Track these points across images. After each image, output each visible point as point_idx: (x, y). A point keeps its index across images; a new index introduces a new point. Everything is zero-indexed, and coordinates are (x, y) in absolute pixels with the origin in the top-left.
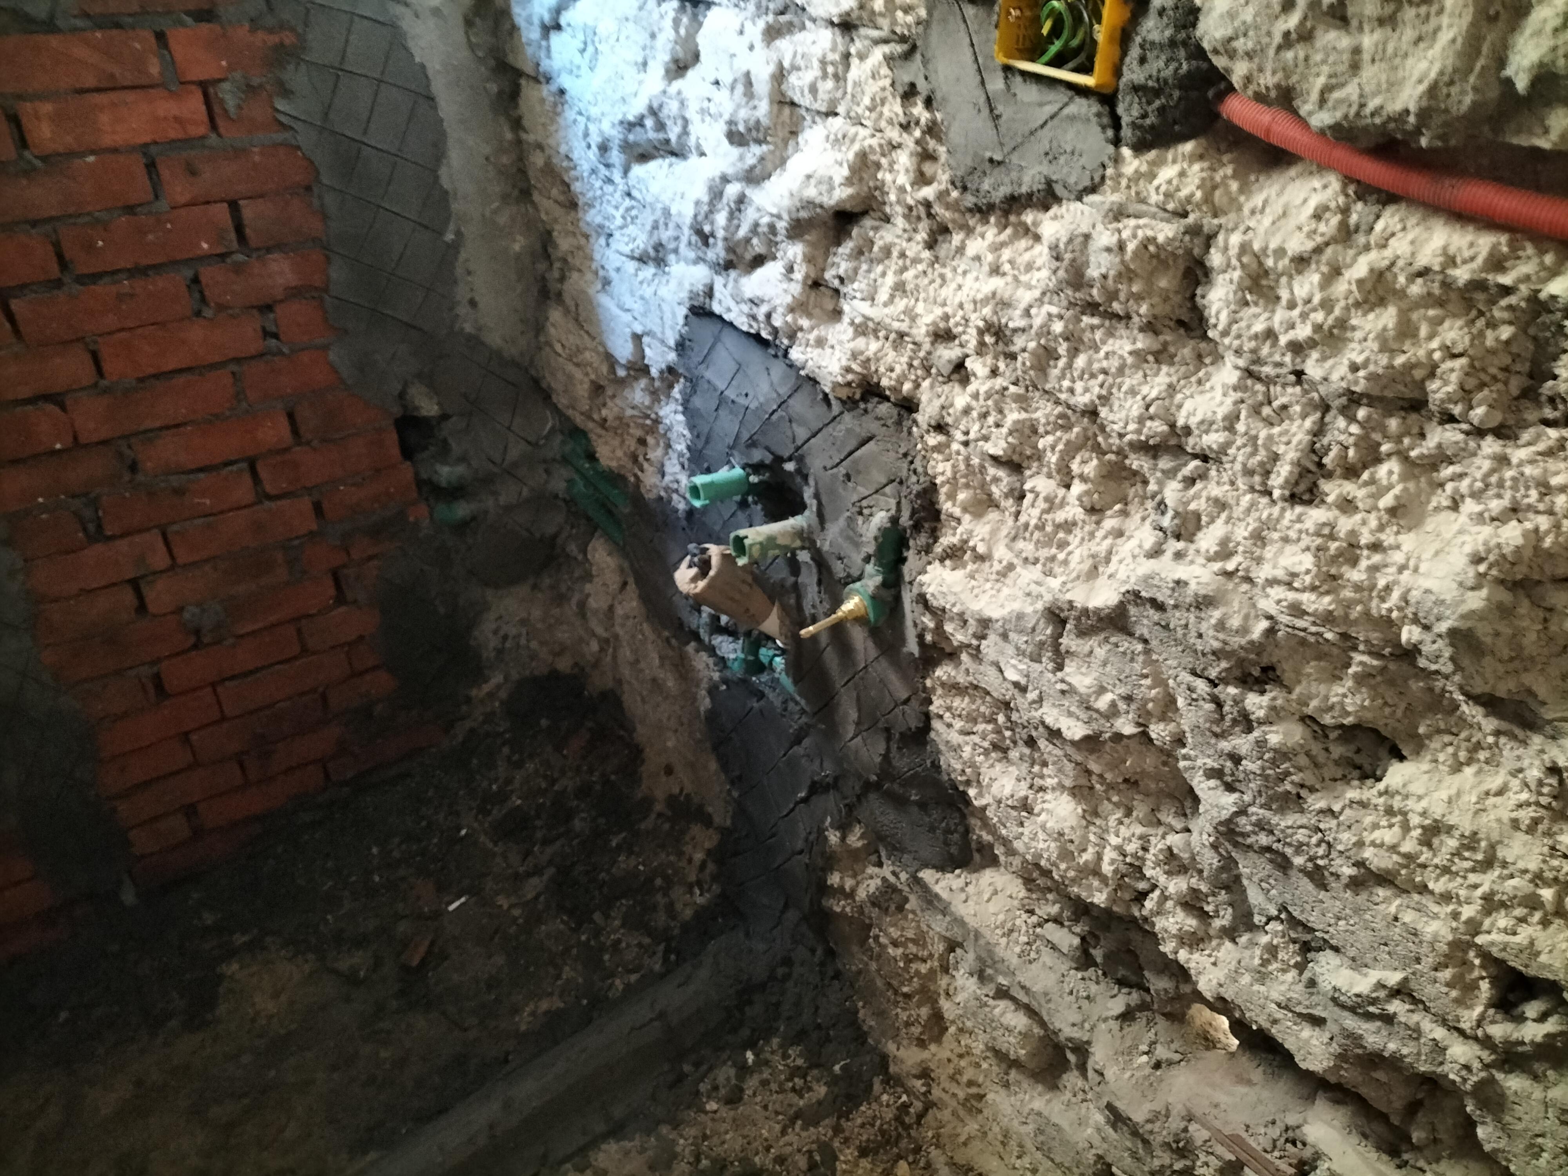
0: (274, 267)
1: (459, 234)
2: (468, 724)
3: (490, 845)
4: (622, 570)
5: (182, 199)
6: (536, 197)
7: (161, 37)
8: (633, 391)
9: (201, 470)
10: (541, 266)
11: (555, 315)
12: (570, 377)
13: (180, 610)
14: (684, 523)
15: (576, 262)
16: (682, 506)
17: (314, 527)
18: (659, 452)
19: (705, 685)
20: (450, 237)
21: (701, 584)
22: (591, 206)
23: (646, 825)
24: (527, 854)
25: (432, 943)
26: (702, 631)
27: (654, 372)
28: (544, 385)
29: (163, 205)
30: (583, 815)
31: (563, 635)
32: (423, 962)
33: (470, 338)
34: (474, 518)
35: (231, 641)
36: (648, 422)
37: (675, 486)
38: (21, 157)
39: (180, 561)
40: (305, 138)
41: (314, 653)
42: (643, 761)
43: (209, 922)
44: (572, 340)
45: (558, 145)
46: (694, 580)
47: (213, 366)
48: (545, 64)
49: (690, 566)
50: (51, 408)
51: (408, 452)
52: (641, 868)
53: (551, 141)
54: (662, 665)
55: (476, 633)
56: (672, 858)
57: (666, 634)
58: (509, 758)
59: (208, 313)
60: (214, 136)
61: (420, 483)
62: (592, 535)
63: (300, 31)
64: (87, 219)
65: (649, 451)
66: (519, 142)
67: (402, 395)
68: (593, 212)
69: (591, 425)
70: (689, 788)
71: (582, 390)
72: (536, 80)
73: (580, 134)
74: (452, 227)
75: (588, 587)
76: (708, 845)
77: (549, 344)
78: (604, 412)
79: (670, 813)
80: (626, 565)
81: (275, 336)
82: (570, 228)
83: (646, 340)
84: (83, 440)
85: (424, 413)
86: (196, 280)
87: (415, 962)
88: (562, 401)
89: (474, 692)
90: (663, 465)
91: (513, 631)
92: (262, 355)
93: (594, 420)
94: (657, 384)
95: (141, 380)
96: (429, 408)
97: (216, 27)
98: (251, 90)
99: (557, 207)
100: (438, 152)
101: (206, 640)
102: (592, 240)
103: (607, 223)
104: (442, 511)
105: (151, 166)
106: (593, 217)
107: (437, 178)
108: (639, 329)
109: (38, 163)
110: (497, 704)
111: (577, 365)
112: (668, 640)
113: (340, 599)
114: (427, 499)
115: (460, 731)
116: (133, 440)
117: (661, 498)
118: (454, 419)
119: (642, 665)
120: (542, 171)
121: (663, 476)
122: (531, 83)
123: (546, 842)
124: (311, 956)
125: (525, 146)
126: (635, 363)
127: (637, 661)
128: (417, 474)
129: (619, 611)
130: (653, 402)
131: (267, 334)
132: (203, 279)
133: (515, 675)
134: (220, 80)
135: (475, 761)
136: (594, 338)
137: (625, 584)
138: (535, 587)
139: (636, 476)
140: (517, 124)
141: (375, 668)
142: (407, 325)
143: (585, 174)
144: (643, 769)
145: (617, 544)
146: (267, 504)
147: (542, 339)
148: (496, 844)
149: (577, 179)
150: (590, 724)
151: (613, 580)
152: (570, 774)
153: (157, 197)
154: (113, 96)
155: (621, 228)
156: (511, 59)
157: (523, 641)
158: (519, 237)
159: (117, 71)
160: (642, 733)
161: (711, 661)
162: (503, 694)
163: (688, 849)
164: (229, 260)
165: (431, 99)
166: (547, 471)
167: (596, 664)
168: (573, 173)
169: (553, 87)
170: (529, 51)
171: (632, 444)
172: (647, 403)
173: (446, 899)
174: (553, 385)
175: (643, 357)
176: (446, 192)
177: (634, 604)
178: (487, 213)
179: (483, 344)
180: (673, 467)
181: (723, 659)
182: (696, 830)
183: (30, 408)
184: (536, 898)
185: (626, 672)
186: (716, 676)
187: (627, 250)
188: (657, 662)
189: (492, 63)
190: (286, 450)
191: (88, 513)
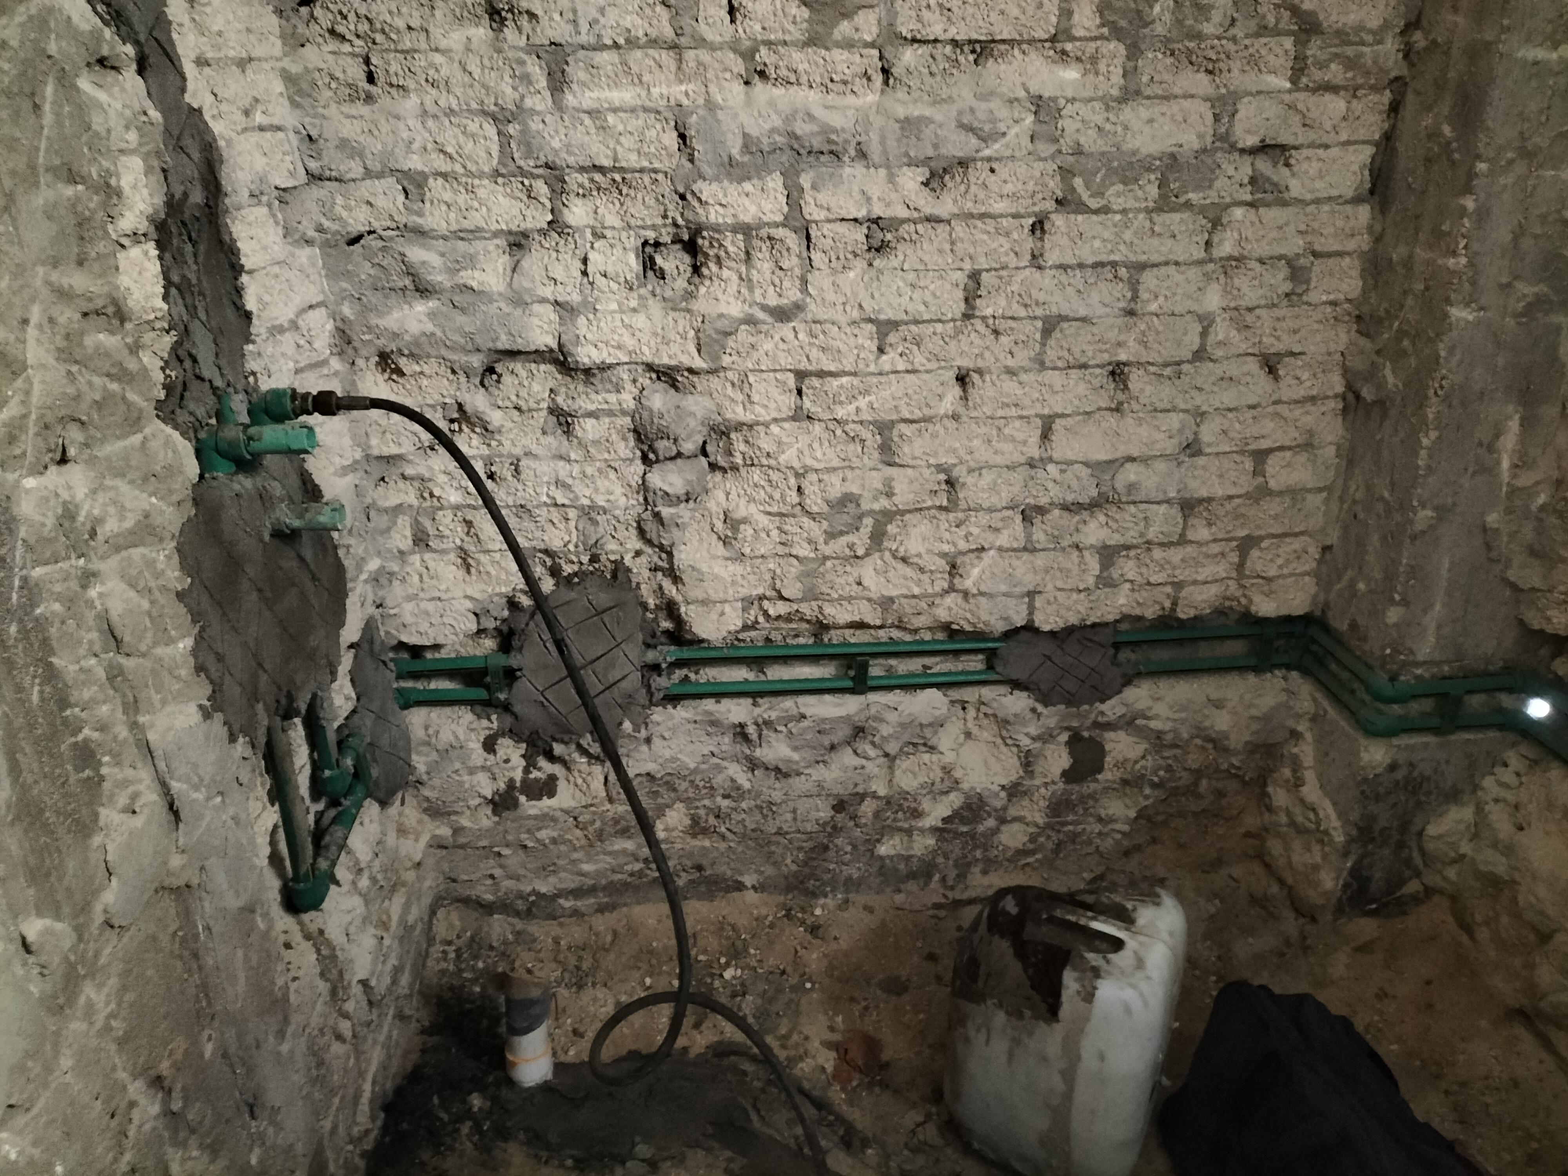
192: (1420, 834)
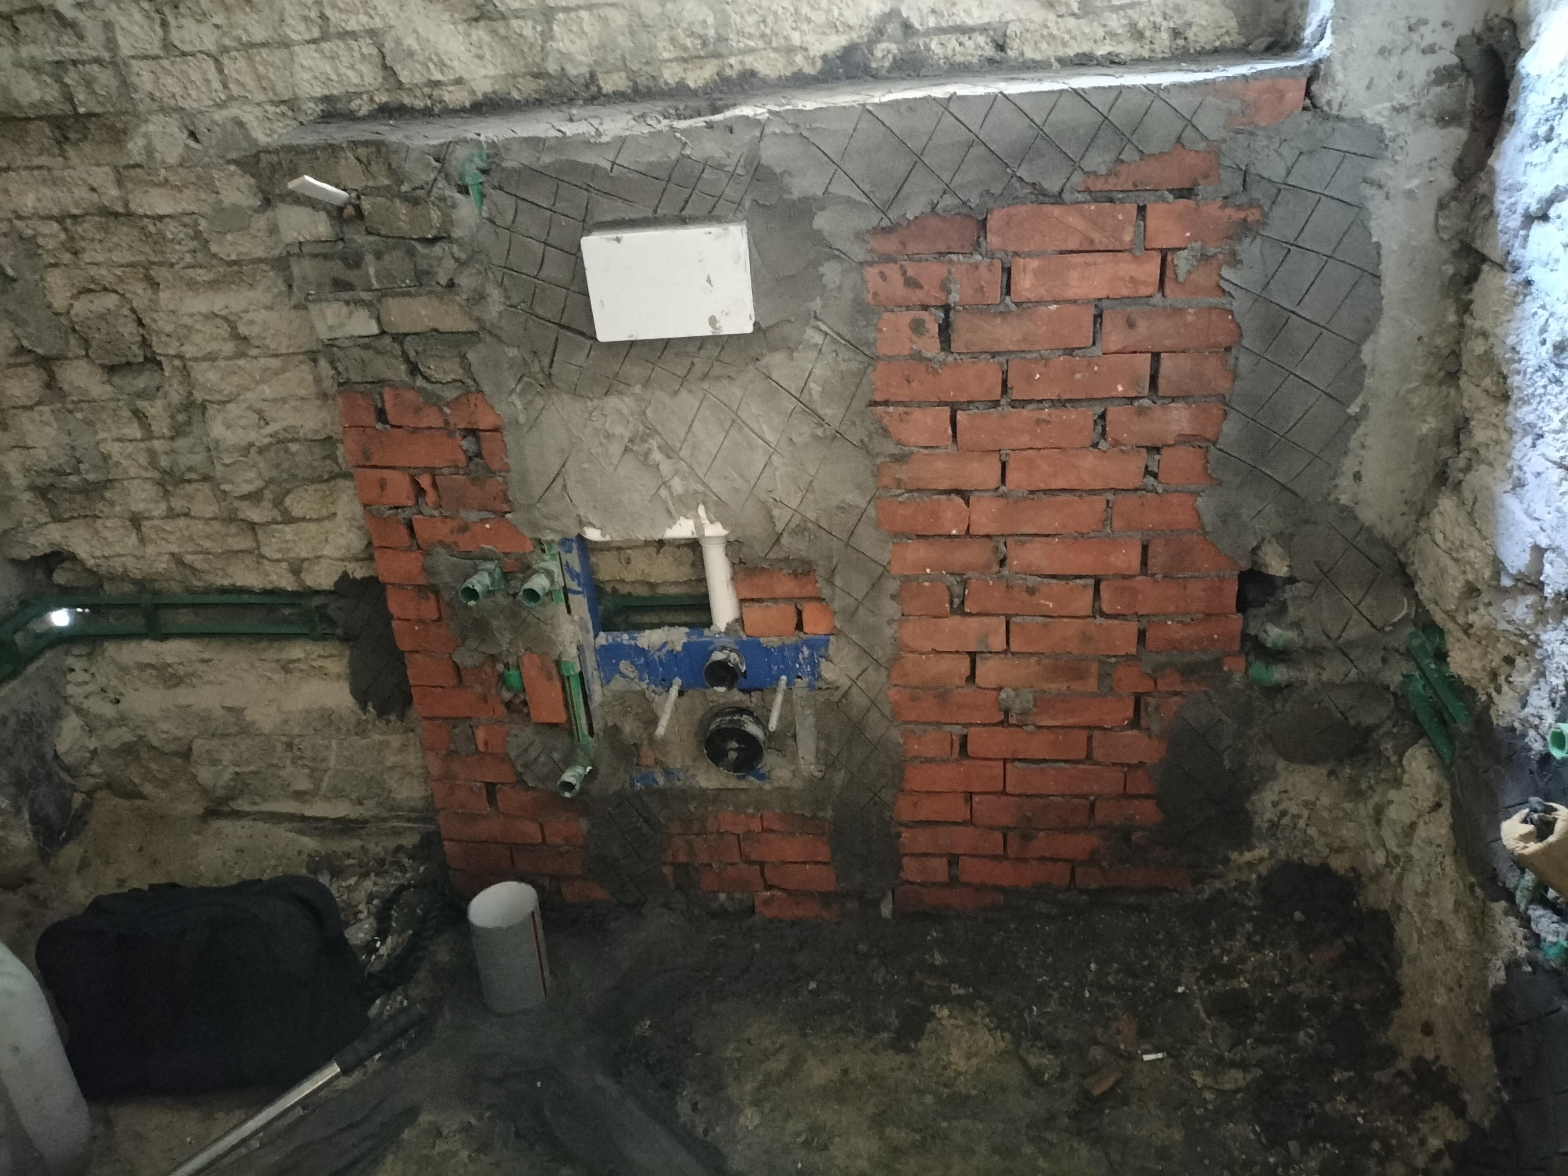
0: (1174, 414)
1: (1364, 407)
2: (1218, 884)
3: (1203, 1015)
4: (1439, 789)
5: (1114, 348)
6: (1464, 382)
7: (1142, 210)
8: (1516, 606)
9: (1053, 577)
10: (1446, 452)
11: (1446, 503)
12: (1443, 572)
13: (1000, 689)
14: (1534, 766)
15: (1490, 454)
16: (1537, 746)
17: (1133, 651)
18: (1528, 678)
19: (1504, 954)
20: (1353, 409)
21: (1533, 847)
22: (1527, 402)
23: (1382, 1076)
24: (1237, 1042)
25: (1117, 1083)
26: (1518, 895)
27: (1548, 591)
28: (1410, 571)
29: (1097, 351)
30: (1311, 1031)
31: (1348, 831)
32: (1104, 1096)
33: (1344, 509)
34: (1289, 685)
35: (1031, 728)
36: (1524, 642)
37: (1536, 721)
38: (1003, 300)
39: (1014, 648)
40: (1239, 304)
41: (1097, 763)
42: (1399, 1005)
43: (937, 963)
44: (1460, 533)
45: (1507, 335)
46: (1525, 838)
47: (1092, 492)
48: (1517, 253)
49: (1525, 821)
50: (958, 500)
51: (1243, 605)
52: (1360, 1119)
53: (1499, 331)
54: (1456, 911)
55: (1254, 798)
56: (1401, 1128)
57: (1473, 879)
58: (1249, 938)
59: (1103, 445)
60: (1159, 296)
61: (1245, 637)
62: (1415, 741)
63: (1266, 209)
64: (1035, 355)
65: (1515, 674)
66: (1462, 325)
67: (1254, 551)
68: (1526, 409)
69: (1450, 626)
70: (1447, 1060)
71: (1454, 587)
72: (1502, 267)
73: (1537, 328)
74: (1359, 401)
75: (1392, 794)
76: (1450, 1135)
77: (1427, 530)
78: (1472, 618)
79: (1414, 1077)
80: (1446, 786)
81: (1155, 476)
82: (1494, 420)
83: (1549, 555)
84: (973, 531)
85: (1271, 572)
86: (1103, 416)
87: (1097, 1092)
88: (1425, 592)
89: (1234, 855)
90: (1527, 693)
91: (1294, 809)
92: (1136, 490)
93: (1456, 622)
94: (1548, 605)
95: (1032, 492)
96: (1277, 567)
97: (1191, 203)
98: (1204, 258)
99: (1484, 396)
100: (1368, 329)
101: (1012, 721)
102: (1516, 437)
103: (1540, 423)
104: (1259, 670)
105: (1098, 317)
106: (1525, 414)
107: (1359, 352)
108: (1544, 542)
109: (1013, 307)
110: (1254, 876)
111: (1456, 560)
112: (1472, 887)
113: (1135, 723)
114: (1247, 654)
115: (1208, 890)
116: (1010, 541)
117: (1513, 729)
118: (1299, 585)
119: (1432, 902)
120: (1479, 357)
121: (1524, 705)
122: (1496, 270)
123: (1261, 1040)
124: (1007, 1035)
125: (1467, 331)
126: (1528, 577)
127: (1426, 894)
128: (1246, 626)
129: (1422, 832)
130: (1536, 623)
131: (1148, 472)
132: (1109, 417)
133: (1282, 853)
134: (1179, 249)
135: (1213, 924)
136: (1485, 538)
137: (1438, 805)
138: (1331, 773)
139: (1489, 696)
140: (1465, 308)
141: (1146, 797)
142: (1283, 486)
143: (1530, 370)
144: (1396, 1013)
145: (1443, 761)
146: (1099, 620)
147: (1423, 525)
148: (1209, 1016)
149: (1518, 372)
150: (1350, 939)
151: (1426, 798)
152: (1309, 981)
153: (1094, 343)
154: (1088, 257)
155: (1557, 432)
156: (1478, 244)
157: (1301, 823)
158: (1430, 419)
159: (1096, 235)
160: (1407, 974)
161: (1521, 933)
162: (1263, 869)
163: (1424, 1128)
164: (1136, 404)
165: (1377, 277)
166: (1384, 660)
167: (1376, 877)
168: (1515, 366)
169: (1519, 277)
170: (1503, 238)
171: (1496, 661)
172: (1528, 622)
173: (1146, 1046)
174: (1420, 573)
175: (1541, 573)
176: (1364, 367)
177: (1443, 831)
178: (1402, 392)
179: (1356, 518)
180: (1539, 700)
181: (1537, 936)
182: (1441, 1111)
183: (943, 497)
184: (1236, 1092)
185: (1409, 902)
186: (1522, 951)
187: (1556, 456)
188: (1450, 905)
189: (1456, 245)
190: (1132, 577)
191: (957, 590)
192: (56, 756)
